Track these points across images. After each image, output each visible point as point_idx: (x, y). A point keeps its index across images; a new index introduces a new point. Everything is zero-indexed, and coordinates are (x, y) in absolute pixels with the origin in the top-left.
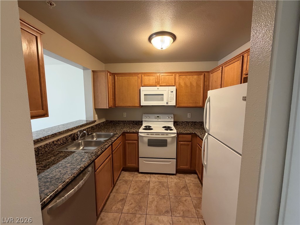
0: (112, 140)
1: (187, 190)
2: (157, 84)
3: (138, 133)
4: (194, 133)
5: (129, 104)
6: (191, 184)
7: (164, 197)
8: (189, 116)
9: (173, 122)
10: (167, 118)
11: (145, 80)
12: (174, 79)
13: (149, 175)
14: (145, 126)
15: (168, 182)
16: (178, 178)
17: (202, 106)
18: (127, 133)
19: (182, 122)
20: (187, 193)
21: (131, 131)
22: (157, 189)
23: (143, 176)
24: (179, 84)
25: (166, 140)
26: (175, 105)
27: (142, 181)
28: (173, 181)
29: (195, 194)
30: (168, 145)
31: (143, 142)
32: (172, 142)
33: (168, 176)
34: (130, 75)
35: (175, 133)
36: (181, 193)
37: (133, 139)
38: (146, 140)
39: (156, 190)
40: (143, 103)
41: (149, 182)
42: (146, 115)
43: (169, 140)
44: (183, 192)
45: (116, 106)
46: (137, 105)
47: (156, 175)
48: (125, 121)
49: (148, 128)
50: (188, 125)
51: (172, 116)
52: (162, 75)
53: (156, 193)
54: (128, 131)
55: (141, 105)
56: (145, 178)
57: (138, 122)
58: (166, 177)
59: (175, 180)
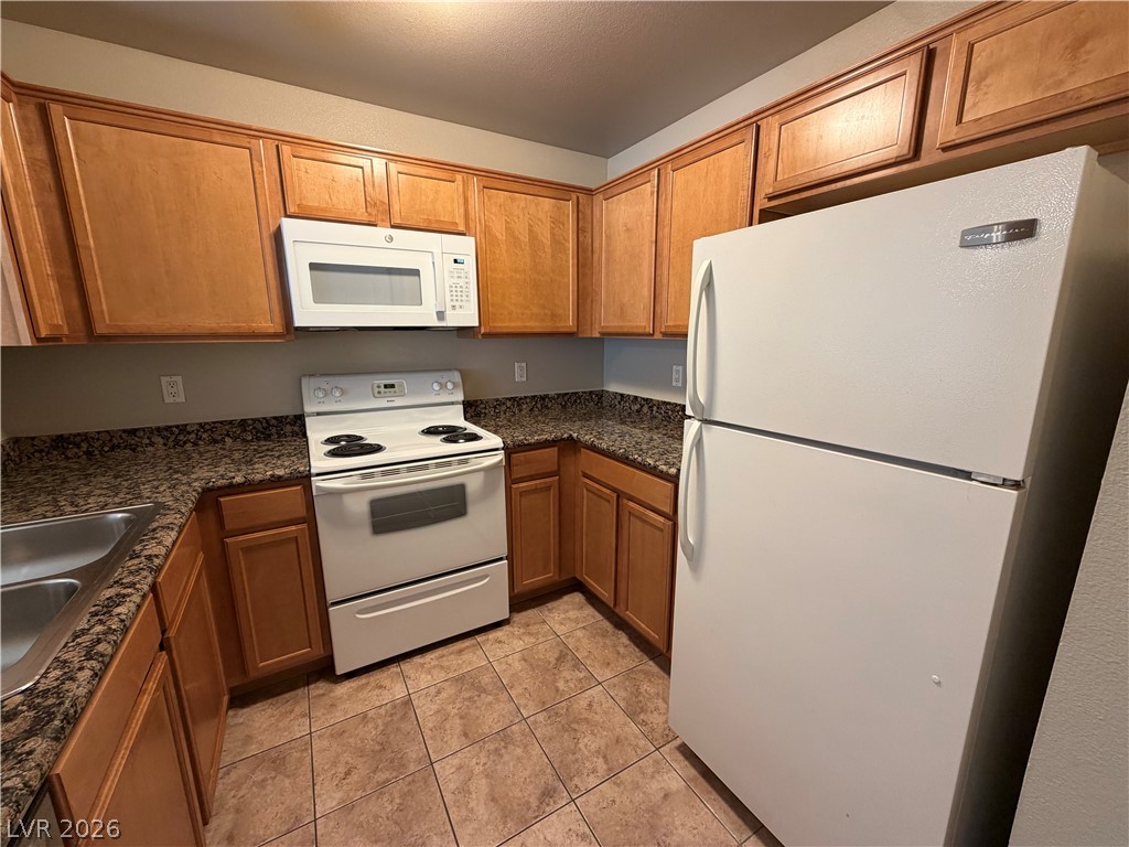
0: (149, 558)
1: (578, 664)
2: (378, 212)
3: (304, 479)
4: (566, 436)
5: (205, 322)
6: (579, 634)
7: (504, 736)
8: (519, 373)
9: (462, 406)
10: (436, 387)
11: (300, 178)
12: (461, 201)
13: (394, 669)
14: (330, 441)
15: (495, 664)
16: (522, 630)
17: (575, 330)
18: (232, 489)
19: (497, 400)
20: (581, 675)
21: (259, 477)
22: (462, 718)
23: (362, 688)
24: (487, 231)
25: (462, 487)
26: (477, 324)
27: (371, 714)
28: (507, 650)
29: (609, 664)
30: (471, 509)
31: (342, 521)
32: (487, 491)
33: (480, 638)
34: (194, 132)
35: (497, 449)
36: (561, 685)
37: (275, 519)
38: (359, 507)
39: (458, 721)
40: (307, 312)
41: (408, 702)
42: (322, 382)
43: (473, 485)
44: (567, 679)
45: (100, 329)
46: (269, 323)
47: (430, 657)
48: (183, 429)
49: (349, 446)
50: (520, 410)
51: (457, 377)
52: (402, 167)
53: (466, 735)
54: (239, 479)
55: (297, 323)
56: (377, 692)
57: (273, 422)
58: (473, 645)
59: (518, 645)
